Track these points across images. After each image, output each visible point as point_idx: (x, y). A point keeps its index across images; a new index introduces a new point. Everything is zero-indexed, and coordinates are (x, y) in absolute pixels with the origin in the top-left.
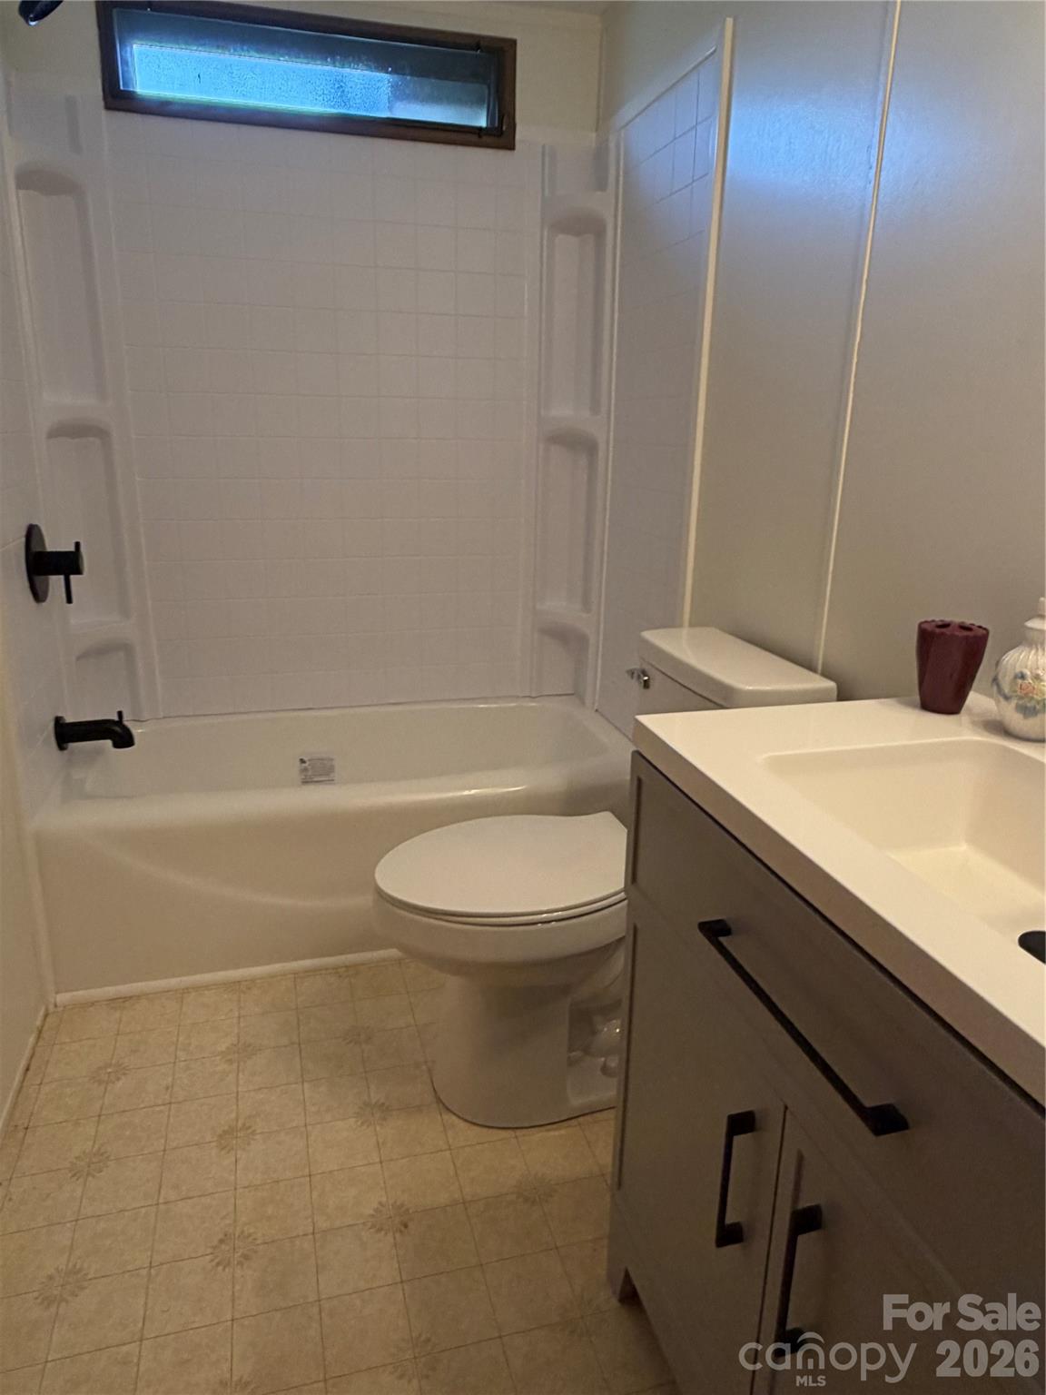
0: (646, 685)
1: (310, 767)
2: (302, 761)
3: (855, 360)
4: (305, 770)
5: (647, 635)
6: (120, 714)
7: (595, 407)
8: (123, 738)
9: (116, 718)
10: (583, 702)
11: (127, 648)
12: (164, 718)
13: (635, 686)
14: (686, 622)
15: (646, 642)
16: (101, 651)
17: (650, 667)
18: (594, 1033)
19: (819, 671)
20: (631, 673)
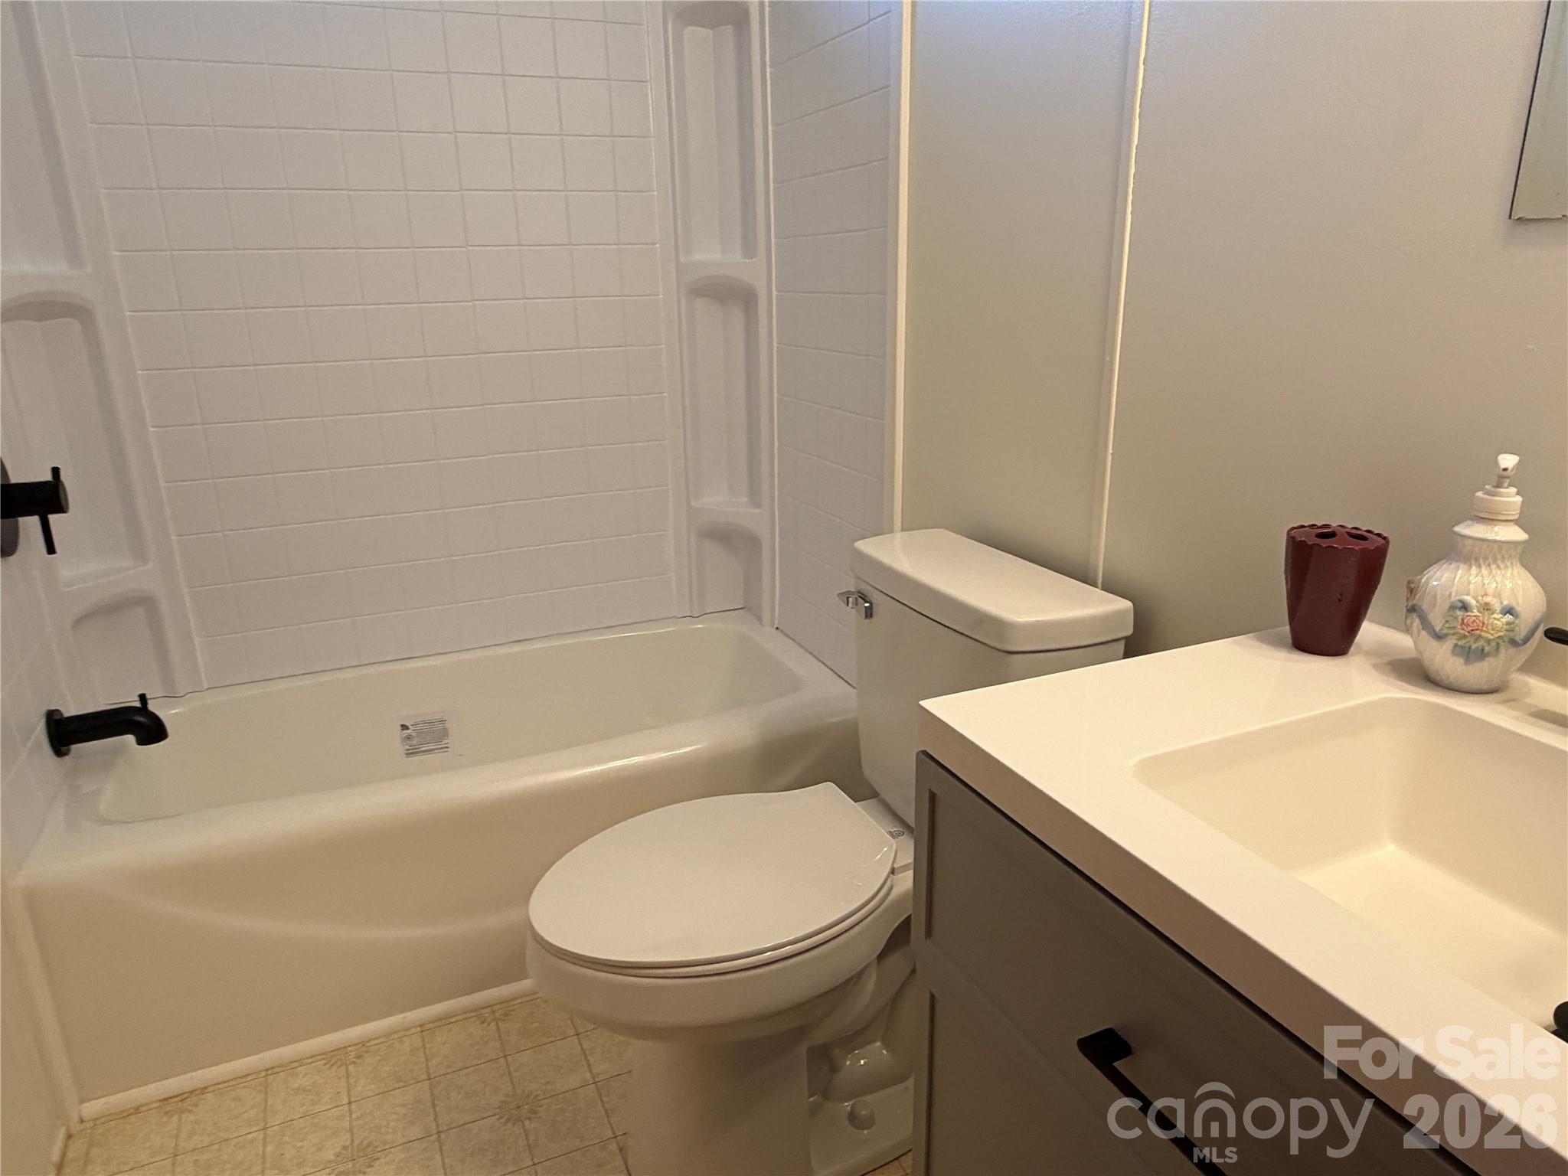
0: (869, 613)
1: (414, 734)
2: (404, 727)
3: (1133, 171)
4: (409, 738)
5: (862, 545)
6: (143, 698)
7: (749, 248)
8: (150, 730)
9: (138, 704)
10: (759, 619)
11: (146, 602)
12: (208, 689)
13: (852, 614)
14: (898, 524)
15: (861, 555)
16: (113, 609)
17: (869, 588)
18: (834, 1069)
19: (1100, 585)
20: (846, 597)
